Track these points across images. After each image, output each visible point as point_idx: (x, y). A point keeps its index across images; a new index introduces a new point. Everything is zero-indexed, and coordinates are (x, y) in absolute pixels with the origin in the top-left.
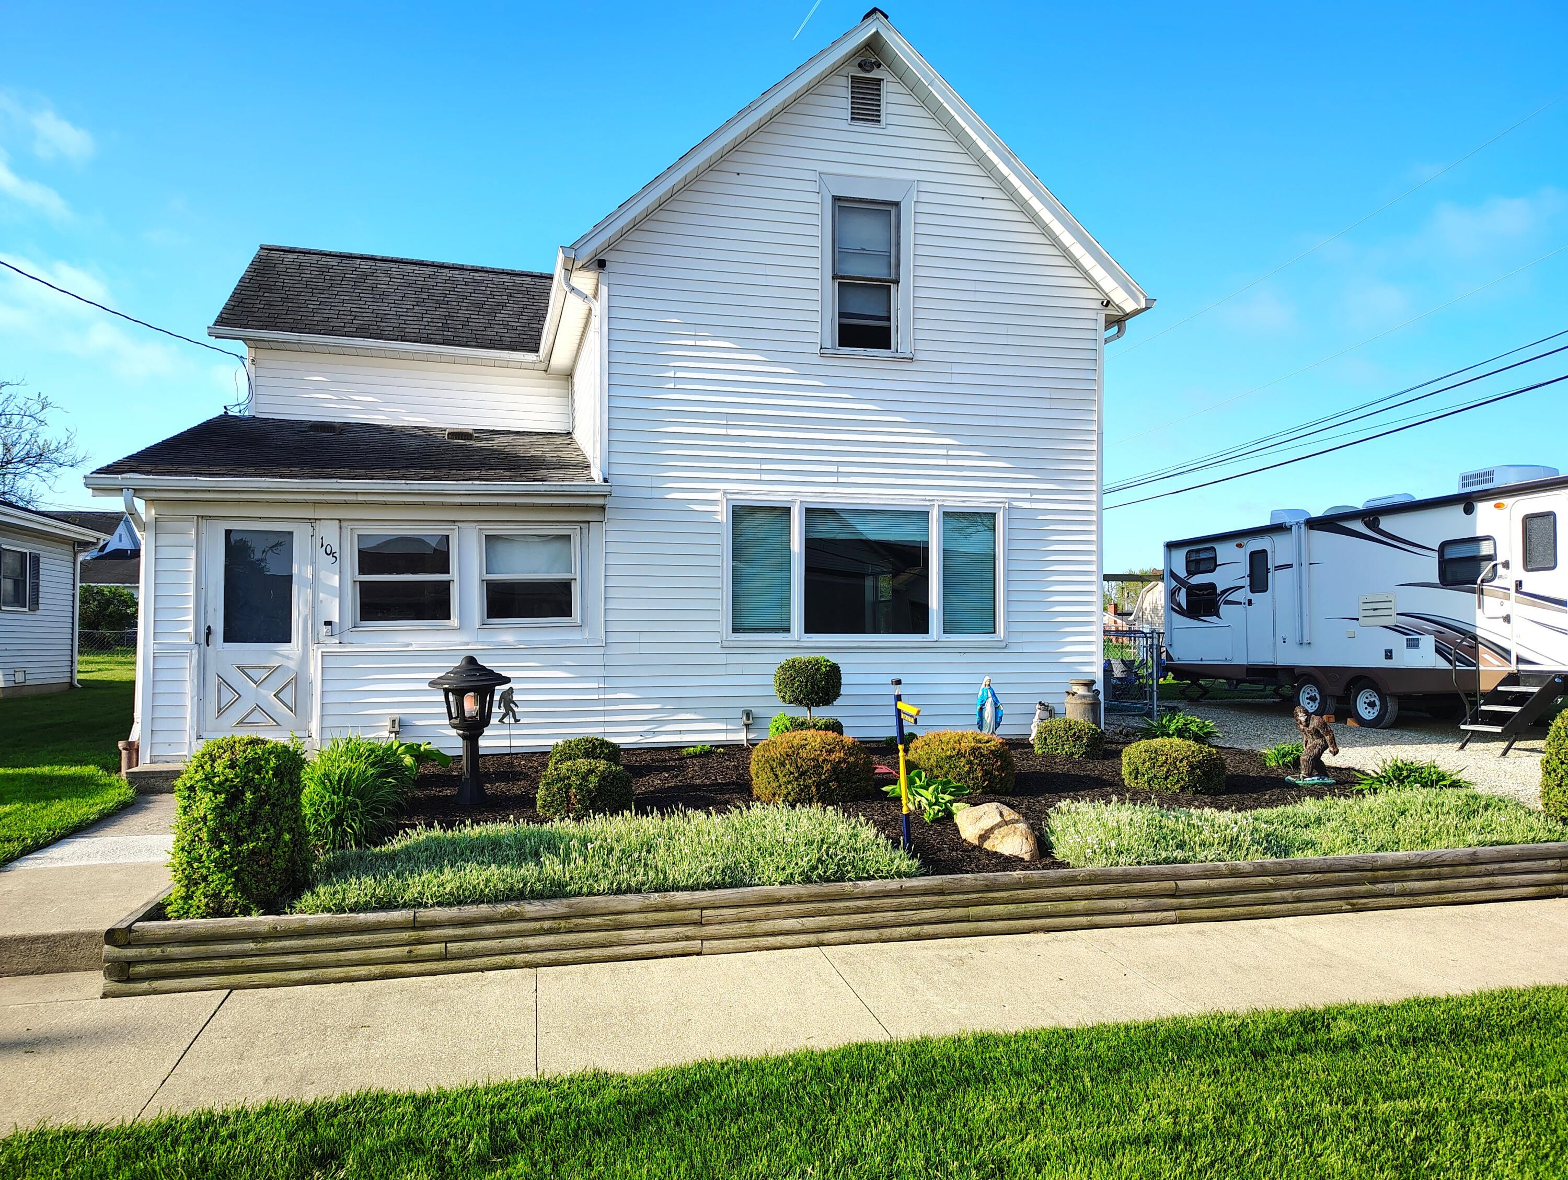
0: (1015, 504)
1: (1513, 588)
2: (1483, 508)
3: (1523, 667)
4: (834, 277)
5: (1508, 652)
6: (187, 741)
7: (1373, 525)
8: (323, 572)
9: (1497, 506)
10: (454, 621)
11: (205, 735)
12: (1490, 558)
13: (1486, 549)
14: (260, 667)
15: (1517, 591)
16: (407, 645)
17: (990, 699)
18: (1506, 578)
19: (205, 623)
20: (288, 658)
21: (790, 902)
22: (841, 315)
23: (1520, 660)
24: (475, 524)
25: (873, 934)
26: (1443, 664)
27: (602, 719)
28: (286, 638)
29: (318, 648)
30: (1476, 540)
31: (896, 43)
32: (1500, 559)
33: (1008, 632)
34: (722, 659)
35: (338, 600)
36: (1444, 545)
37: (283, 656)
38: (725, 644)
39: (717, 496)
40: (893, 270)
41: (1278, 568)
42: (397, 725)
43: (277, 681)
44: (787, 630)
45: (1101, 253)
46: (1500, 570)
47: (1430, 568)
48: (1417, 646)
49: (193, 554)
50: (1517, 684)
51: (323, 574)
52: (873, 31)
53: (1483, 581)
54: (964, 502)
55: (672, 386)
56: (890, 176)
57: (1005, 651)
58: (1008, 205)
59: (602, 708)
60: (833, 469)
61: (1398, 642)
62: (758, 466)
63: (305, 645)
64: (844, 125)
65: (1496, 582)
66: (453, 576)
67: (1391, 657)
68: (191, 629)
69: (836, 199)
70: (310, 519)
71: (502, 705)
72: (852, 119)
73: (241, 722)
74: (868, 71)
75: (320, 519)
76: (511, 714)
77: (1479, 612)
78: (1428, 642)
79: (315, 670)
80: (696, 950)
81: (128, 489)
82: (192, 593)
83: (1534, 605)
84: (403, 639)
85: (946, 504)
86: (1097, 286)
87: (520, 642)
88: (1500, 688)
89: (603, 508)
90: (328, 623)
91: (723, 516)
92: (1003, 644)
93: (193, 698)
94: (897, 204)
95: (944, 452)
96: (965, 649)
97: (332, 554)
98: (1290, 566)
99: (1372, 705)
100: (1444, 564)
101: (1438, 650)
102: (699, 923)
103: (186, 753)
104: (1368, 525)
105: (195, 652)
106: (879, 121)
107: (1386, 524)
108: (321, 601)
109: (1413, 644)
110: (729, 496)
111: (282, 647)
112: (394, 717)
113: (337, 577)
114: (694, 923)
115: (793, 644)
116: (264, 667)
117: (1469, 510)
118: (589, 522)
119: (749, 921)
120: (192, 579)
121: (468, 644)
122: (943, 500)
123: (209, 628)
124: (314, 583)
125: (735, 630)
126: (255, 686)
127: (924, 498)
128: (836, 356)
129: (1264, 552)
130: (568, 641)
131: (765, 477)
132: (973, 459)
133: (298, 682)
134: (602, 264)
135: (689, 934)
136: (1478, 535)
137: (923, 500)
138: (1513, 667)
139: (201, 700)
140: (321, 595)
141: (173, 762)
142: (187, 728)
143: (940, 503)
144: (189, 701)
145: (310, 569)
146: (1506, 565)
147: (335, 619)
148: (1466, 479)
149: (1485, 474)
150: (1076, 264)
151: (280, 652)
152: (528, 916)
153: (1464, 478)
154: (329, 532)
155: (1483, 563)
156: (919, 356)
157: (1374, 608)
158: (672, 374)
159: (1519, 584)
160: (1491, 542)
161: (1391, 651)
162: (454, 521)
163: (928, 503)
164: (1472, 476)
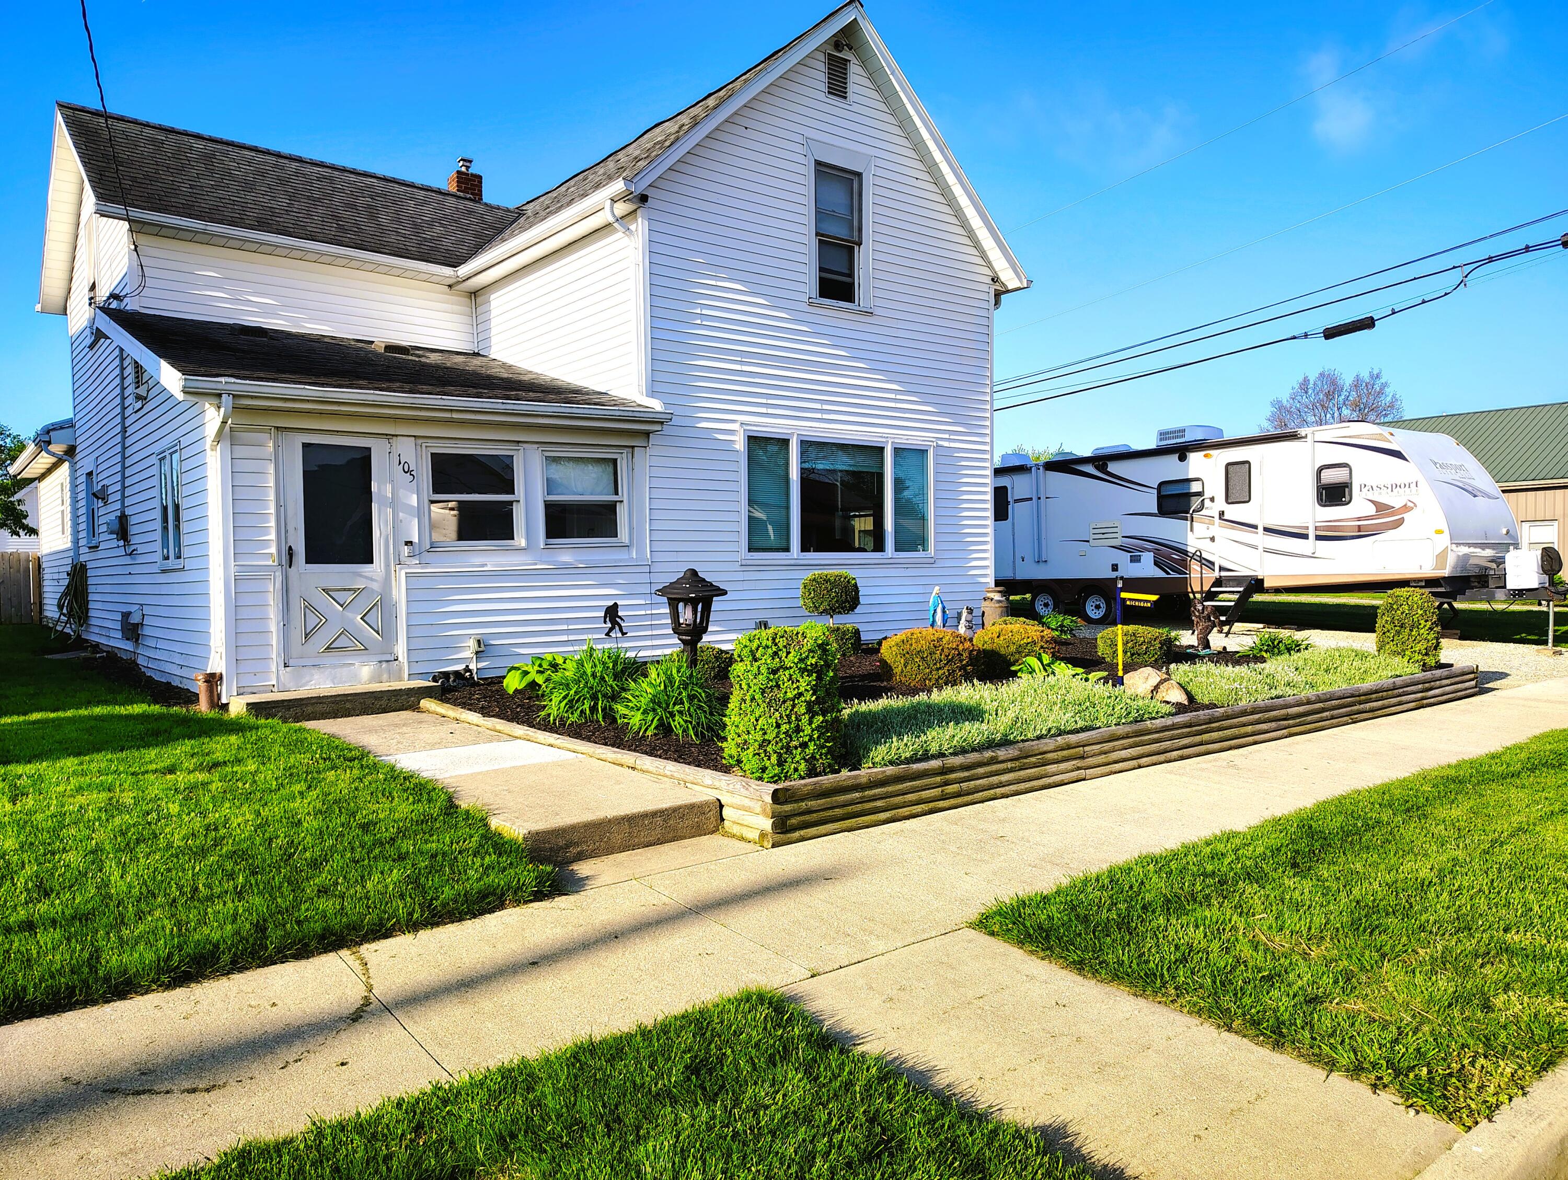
0: (940, 443)
1: (1217, 516)
2: (1195, 458)
3: (1223, 574)
4: (817, 234)
5: (1213, 564)
6: (274, 669)
7: (1103, 468)
8: (401, 490)
9: (1206, 456)
10: (520, 540)
11: (291, 663)
12: (1200, 494)
13: (1195, 487)
14: (345, 590)
15: (1220, 518)
16: (483, 566)
17: (940, 605)
18: (1212, 509)
19: (286, 542)
20: (372, 580)
21: (1123, 738)
22: (821, 269)
23: (1221, 569)
24: (536, 446)
25: (1162, 757)
26: (1161, 574)
27: (649, 633)
28: (368, 559)
29: (401, 569)
30: (1189, 481)
31: (870, 33)
32: (1207, 495)
33: (936, 550)
34: (740, 576)
35: (416, 520)
36: (1162, 484)
37: (366, 577)
38: (743, 562)
39: (736, 426)
40: (856, 234)
41: (1016, 501)
42: (482, 645)
43: (364, 604)
45: (1000, 239)
46: (1207, 503)
47: (1150, 502)
48: (1139, 561)
49: (271, 469)
50: (1221, 586)
51: (402, 493)
52: (853, 17)
53: (1194, 511)
54: (907, 439)
55: (699, 322)
56: (855, 149)
57: (936, 565)
58: (933, 187)
59: (649, 623)
60: (818, 406)
61: (1123, 559)
62: (765, 401)
63: (387, 566)
64: (822, 96)
65: (1204, 512)
66: (519, 496)
67: (1117, 570)
68: (273, 550)
69: (818, 163)
70: (387, 435)
71: (608, 619)
72: (829, 92)
73: (328, 648)
74: (840, 51)
75: (397, 436)
76: (617, 628)
77: (1189, 533)
78: (1148, 558)
79: (399, 593)
80: (1083, 777)
81: (229, 394)
82: (272, 510)
83: (1233, 528)
84: (477, 559)
85: (896, 441)
86: (989, 265)
87: (581, 562)
88: (1213, 589)
89: (647, 434)
90: (409, 543)
91: (740, 444)
92: (934, 560)
93: (278, 623)
94: (859, 175)
96: (909, 564)
97: (409, 472)
98: (1031, 499)
99: (1098, 607)
100: (1161, 498)
101: (1156, 564)
102: (1082, 758)
103: (274, 682)
104: (1097, 468)
105: (279, 574)
106: (845, 98)
107: (1113, 467)
108: (401, 521)
109: (1135, 559)
110: (745, 427)
111: (365, 568)
112: (478, 637)
113: (415, 496)
114: (1079, 758)
115: (792, 562)
116: (349, 590)
117: (1183, 458)
118: (633, 447)
119: (1105, 753)
120: (272, 497)
121: (536, 564)
122: (894, 438)
123: (290, 548)
124: (394, 503)
125: (750, 550)
126: (341, 609)
127: (881, 435)
128: (820, 306)
129: (1005, 488)
130: (619, 561)
131: (770, 411)
132: (910, 403)
133: (384, 604)
134: (644, 199)
135: (1079, 765)
136: (1190, 477)
137: (881, 437)
138: (1217, 574)
139: (286, 625)
140: (401, 514)
141: (260, 692)
142: (274, 656)
143: (891, 440)
144: (274, 626)
145: (389, 487)
146: (1212, 500)
147: (415, 539)
148: (1163, 435)
149: (1179, 431)
150: (977, 245)
151: (366, 574)
152: (1000, 759)
153: (1161, 434)
154: (406, 449)
155: (1193, 498)
156: (877, 311)
157: (1103, 533)
158: (698, 311)
159: (1222, 514)
160: (1200, 483)
161: (1117, 565)
162: (519, 442)
163: (884, 440)
164: (1167, 433)
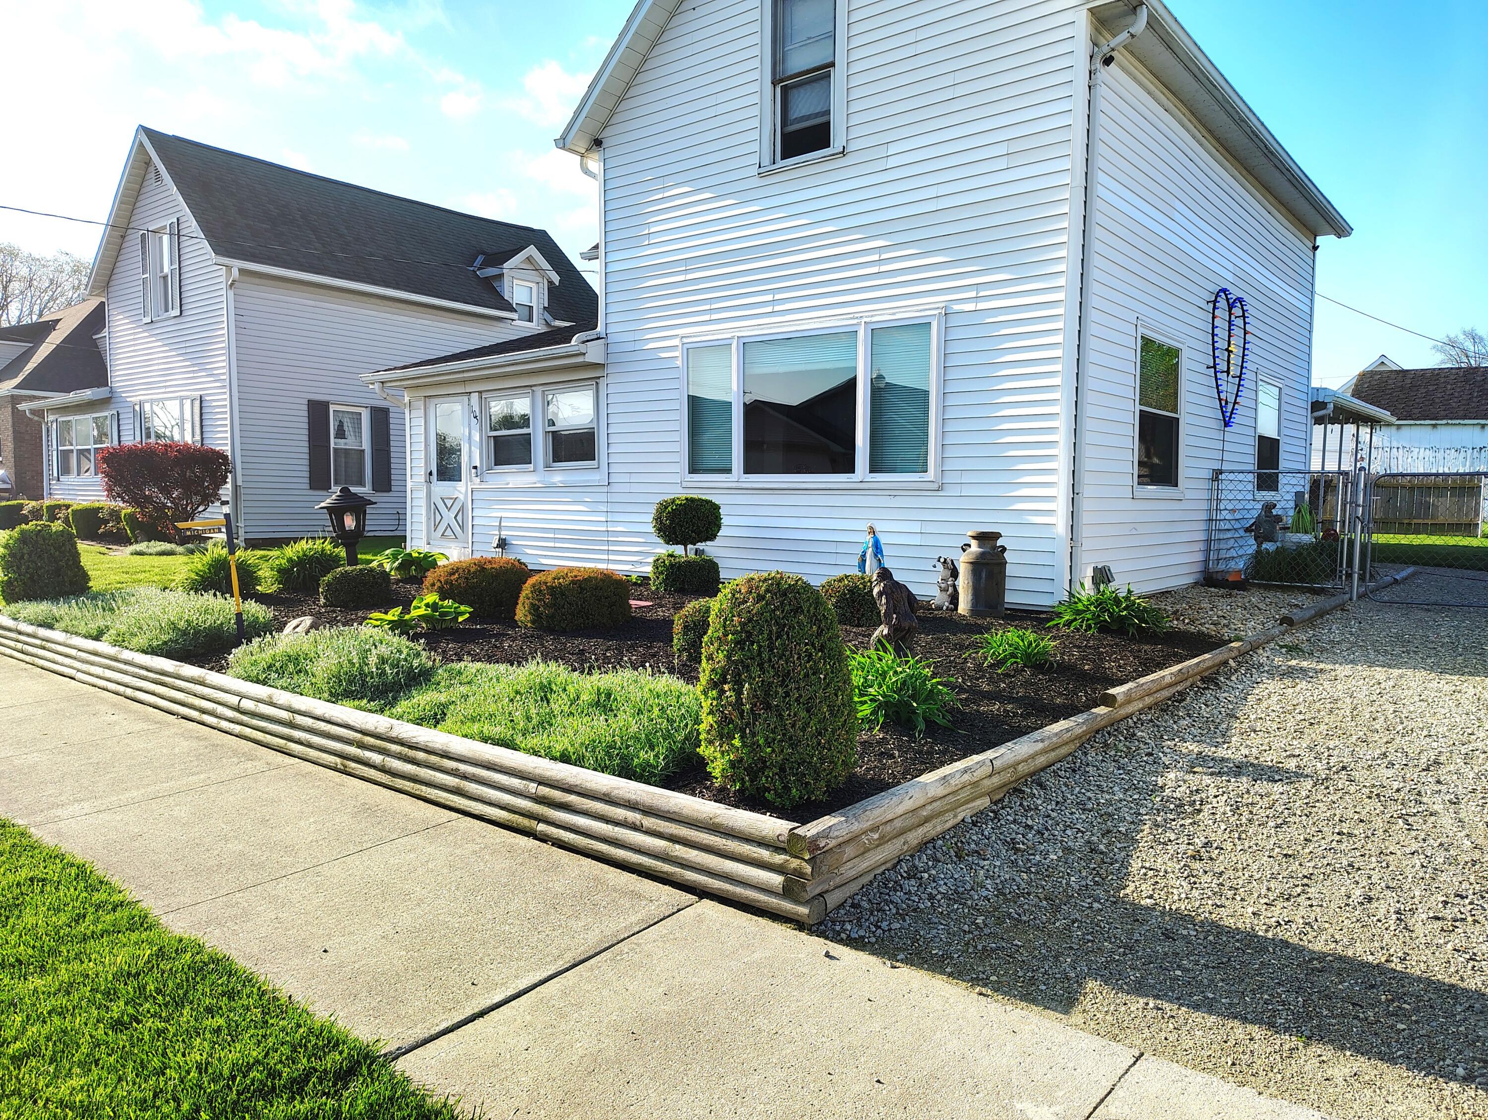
0: (957, 307)
4: (774, 84)
8: (473, 431)
10: (533, 465)
11: (430, 542)
14: (449, 499)
20: (459, 494)
22: (785, 124)
24: (540, 387)
27: (607, 548)
28: (459, 476)
29: (470, 486)
33: (941, 470)
35: (479, 451)
37: (458, 491)
38: (684, 484)
39: (676, 342)
40: (830, 53)
42: (502, 544)
43: (456, 508)
44: (728, 471)
49: (423, 423)
51: (473, 433)
54: (894, 314)
55: (647, 242)
57: (940, 493)
60: (769, 297)
62: (707, 307)
63: (466, 483)
66: (531, 430)
68: (423, 473)
70: (466, 393)
73: (443, 535)
75: (470, 393)
79: (469, 502)
81: (377, 382)
82: (423, 449)
84: (509, 479)
85: (875, 319)
87: (562, 482)
89: (601, 364)
90: (475, 468)
91: (681, 360)
92: (935, 486)
93: (425, 518)
95: (876, 257)
96: (893, 491)
97: (476, 417)
105: (426, 487)
108: (472, 452)
110: (685, 340)
111: (457, 485)
113: (478, 434)
115: (733, 485)
116: (451, 499)
118: (597, 378)
120: (423, 440)
122: (872, 316)
123: (430, 468)
124: (470, 440)
126: (448, 511)
127: (852, 316)
128: (778, 171)
130: (588, 481)
131: (714, 317)
132: (907, 259)
133: (464, 509)
134: (598, 143)
137: (851, 318)
140: (472, 448)
142: (423, 537)
143: (867, 320)
145: (467, 429)
147: (478, 465)
151: (457, 488)
154: (475, 402)
156: (852, 147)
158: (647, 231)
163: (856, 322)
